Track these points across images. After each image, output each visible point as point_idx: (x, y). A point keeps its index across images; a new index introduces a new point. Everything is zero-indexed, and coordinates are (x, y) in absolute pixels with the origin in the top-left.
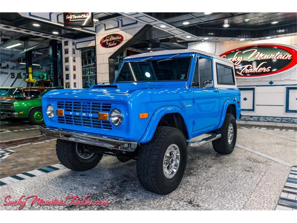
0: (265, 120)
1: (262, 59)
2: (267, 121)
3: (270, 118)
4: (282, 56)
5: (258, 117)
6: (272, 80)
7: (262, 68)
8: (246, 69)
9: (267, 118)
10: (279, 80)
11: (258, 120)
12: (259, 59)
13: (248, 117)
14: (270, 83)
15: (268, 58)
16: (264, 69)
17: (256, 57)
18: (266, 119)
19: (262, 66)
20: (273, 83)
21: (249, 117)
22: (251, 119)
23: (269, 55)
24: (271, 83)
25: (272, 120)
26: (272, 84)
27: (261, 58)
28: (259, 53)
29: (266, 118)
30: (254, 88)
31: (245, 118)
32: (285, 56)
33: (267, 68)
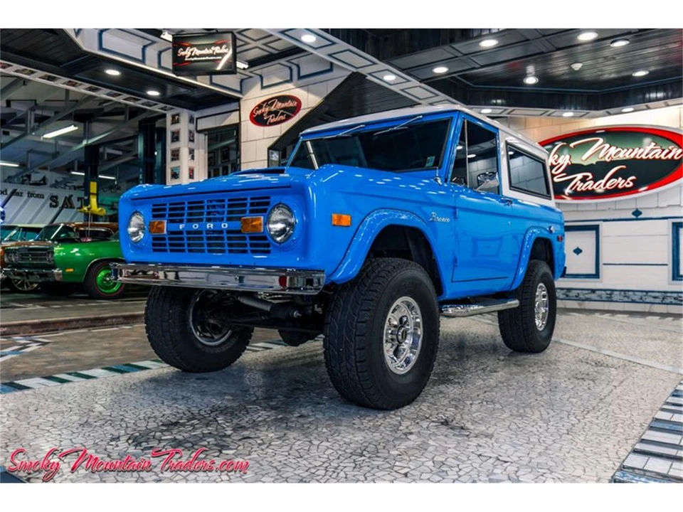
0: (626, 299)
1: (615, 158)
2: (630, 300)
3: (636, 293)
4: (659, 153)
5: (609, 292)
6: (638, 207)
7: (616, 180)
8: (579, 182)
9: (631, 293)
10: (656, 206)
11: (610, 300)
12: (608, 160)
13: (584, 292)
14: (633, 214)
15: (627, 157)
16: (619, 182)
17: (601, 154)
18: (628, 297)
19: (615, 176)
20: (641, 213)
21: (587, 292)
22: (593, 296)
23: (631, 150)
24: (637, 213)
25: (641, 299)
26: (640, 217)
27: (613, 156)
28: (607, 146)
29: (627, 293)
30: (598, 226)
31: (578, 294)
32: (667, 151)
33: (626, 180)
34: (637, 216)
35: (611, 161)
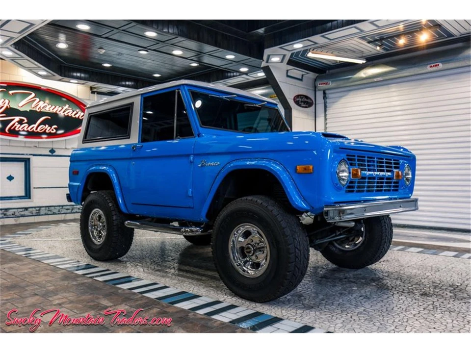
0: (49, 213)
1: (43, 110)
2: (52, 213)
3: (56, 207)
4: (71, 112)
5: (38, 209)
6: (54, 147)
7: (44, 126)
8: (17, 123)
9: (53, 208)
10: (64, 147)
11: (38, 214)
12: (38, 111)
13: (19, 210)
14: (50, 151)
15: (51, 111)
16: (46, 128)
17: (33, 106)
18: (51, 211)
19: (43, 123)
20: (54, 152)
21: (21, 210)
22: (26, 213)
23: (54, 107)
24: (52, 151)
25: (59, 211)
26: (54, 154)
27: (41, 108)
28: (38, 100)
29: (50, 208)
30: (29, 159)
31: (15, 212)
32: (75, 112)
33: (51, 128)
34: (52, 153)
35: (40, 112)
